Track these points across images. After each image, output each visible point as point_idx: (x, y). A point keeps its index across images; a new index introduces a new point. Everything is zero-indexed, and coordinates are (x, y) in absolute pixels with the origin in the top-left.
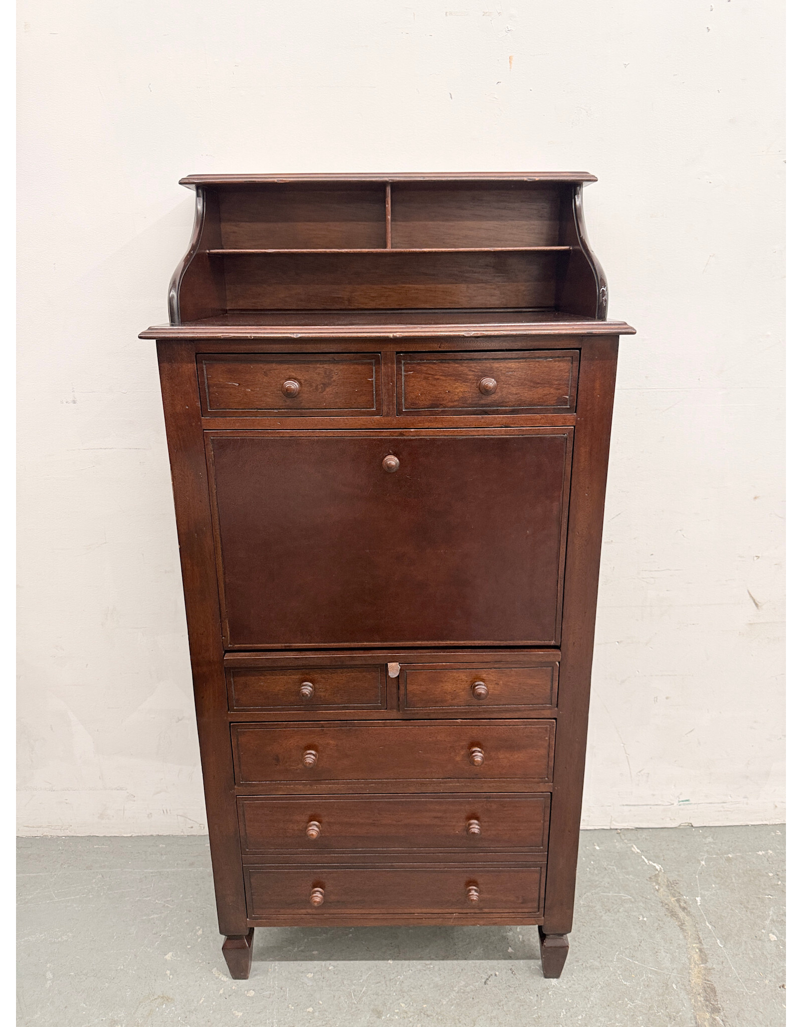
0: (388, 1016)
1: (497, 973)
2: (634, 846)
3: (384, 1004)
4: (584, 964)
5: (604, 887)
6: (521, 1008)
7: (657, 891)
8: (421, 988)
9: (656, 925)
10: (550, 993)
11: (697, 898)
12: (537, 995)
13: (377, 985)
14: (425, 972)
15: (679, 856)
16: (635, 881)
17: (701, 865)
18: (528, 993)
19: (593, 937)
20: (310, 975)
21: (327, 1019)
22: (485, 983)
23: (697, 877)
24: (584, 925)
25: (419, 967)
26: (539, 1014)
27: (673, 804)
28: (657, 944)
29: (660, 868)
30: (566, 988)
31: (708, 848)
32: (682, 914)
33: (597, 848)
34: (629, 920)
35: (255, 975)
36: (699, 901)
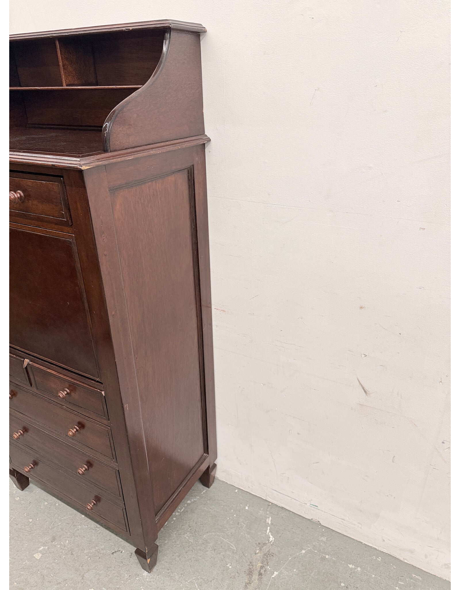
0: (56, 543)
1: (123, 551)
2: (270, 518)
3: (60, 536)
4: (170, 574)
5: (227, 534)
6: (116, 578)
7: (256, 554)
8: (83, 538)
9: (233, 574)
10: (137, 578)
11: (275, 572)
12: (130, 576)
13: (67, 525)
14: (92, 530)
15: (293, 539)
16: (248, 540)
17: (301, 552)
18: (127, 572)
19: (190, 560)
20: (46, 503)
21: (33, 529)
22: (113, 553)
23: (290, 559)
24: (192, 551)
25: (93, 526)
26: (121, 586)
27: (306, 504)
28: (222, 587)
29: (272, 541)
30: (148, 581)
31: (317, 544)
32: (255, 577)
33: (247, 508)
34: (221, 562)
35: (27, 491)
36: (275, 575)
